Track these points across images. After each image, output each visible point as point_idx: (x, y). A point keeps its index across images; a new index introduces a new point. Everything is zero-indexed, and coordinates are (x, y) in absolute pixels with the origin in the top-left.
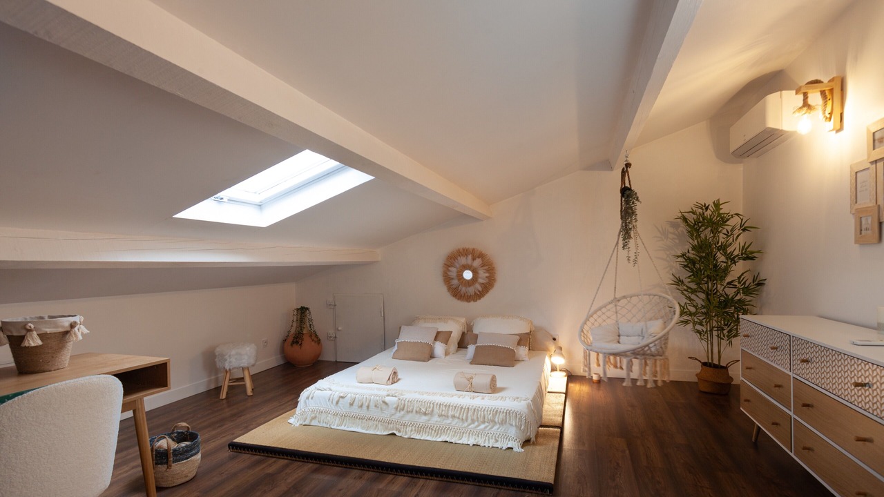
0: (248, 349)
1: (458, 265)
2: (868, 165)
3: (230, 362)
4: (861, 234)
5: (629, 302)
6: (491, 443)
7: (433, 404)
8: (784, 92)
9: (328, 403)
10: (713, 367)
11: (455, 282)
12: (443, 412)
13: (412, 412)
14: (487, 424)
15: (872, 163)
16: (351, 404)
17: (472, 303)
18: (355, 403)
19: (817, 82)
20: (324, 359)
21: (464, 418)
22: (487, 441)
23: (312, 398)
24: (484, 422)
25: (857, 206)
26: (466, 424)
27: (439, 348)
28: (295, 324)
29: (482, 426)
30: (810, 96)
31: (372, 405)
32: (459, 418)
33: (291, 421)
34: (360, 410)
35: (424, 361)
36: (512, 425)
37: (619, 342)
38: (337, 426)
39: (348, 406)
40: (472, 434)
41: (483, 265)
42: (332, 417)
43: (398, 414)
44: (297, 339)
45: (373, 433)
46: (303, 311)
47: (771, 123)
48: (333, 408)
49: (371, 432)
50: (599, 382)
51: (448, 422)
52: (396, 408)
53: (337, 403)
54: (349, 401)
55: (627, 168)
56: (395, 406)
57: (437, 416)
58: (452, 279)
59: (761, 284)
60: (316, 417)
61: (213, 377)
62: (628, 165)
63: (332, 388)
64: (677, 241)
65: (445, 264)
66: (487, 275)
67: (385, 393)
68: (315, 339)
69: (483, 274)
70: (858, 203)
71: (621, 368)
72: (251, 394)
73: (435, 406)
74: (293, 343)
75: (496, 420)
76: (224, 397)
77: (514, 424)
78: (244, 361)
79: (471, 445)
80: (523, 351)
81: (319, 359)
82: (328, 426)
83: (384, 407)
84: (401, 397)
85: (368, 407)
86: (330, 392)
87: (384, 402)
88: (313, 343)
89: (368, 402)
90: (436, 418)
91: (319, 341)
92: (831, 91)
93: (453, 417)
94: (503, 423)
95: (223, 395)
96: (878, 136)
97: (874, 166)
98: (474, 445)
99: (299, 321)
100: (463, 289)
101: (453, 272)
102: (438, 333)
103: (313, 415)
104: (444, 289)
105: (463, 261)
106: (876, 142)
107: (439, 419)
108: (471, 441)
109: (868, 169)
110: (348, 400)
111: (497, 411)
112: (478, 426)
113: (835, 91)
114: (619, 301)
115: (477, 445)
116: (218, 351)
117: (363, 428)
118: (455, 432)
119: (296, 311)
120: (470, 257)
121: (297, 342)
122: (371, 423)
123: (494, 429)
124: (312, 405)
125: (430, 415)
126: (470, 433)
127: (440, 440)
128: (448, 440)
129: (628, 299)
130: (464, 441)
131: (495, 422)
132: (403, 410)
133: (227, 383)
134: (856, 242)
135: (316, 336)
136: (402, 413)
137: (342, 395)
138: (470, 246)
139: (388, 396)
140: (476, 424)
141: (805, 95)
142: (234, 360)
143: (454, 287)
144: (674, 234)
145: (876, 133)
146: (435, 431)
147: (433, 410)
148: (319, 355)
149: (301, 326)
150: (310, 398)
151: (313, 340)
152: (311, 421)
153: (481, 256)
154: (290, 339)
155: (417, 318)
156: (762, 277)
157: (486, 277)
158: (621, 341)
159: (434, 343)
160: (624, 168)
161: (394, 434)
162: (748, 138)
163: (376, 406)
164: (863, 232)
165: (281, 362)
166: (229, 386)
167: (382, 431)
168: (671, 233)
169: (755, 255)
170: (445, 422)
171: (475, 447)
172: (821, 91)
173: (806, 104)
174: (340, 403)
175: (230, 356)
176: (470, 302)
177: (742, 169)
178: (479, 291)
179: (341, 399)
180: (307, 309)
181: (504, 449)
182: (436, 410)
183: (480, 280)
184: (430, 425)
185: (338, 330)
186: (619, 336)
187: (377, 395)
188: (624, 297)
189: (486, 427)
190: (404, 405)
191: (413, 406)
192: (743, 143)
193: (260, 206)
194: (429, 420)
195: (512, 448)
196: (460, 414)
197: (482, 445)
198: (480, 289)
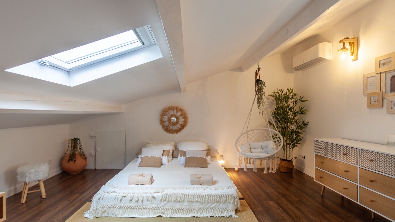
0: (43, 167)
1: (168, 115)
2: (376, 75)
3: (30, 177)
4: (371, 104)
5: (253, 132)
6: (220, 215)
7: (184, 195)
8: (326, 43)
9: (114, 201)
10: (287, 161)
11: (167, 124)
12: (191, 200)
13: (171, 201)
14: (216, 204)
15: (378, 74)
16: (131, 201)
17: (175, 135)
18: (133, 199)
19: (348, 38)
20: (88, 168)
21: (203, 202)
22: (217, 214)
23: (102, 199)
24: (214, 203)
25: (367, 92)
26: (204, 205)
27: (165, 159)
28: (70, 149)
29: (214, 205)
30: (345, 44)
31: (145, 199)
32: (200, 202)
33: (87, 215)
34: (137, 203)
35: (158, 167)
36: (230, 203)
37: (251, 152)
38: (121, 215)
39: (129, 201)
40: (208, 211)
41: (181, 115)
42: (117, 209)
43: (162, 204)
44: (72, 157)
45: (146, 217)
46: (75, 141)
47: (321, 56)
48: (119, 204)
49: (145, 216)
50: (238, 171)
51: (194, 205)
52: (161, 200)
53: (121, 200)
54: (129, 199)
55: (258, 70)
56: (160, 199)
57: (187, 202)
58: (165, 122)
59: (306, 124)
60: (105, 211)
61: (13, 188)
62: (259, 69)
63: (116, 191)
64: (269, 105)
65: (161, 114)
66: (184, 120)
67: (153, 191)
68: (84, 157)
69: (181, 120)
70: (368, 90)
71: (250, 163)
72: (46, 197)
73: (186, 197)
74: (69, 160)
75: (222, 201)
76: (24, 202)
77: (231, 202)
78: (40, 176)
79: (209, 217)
80: (209, 159)
81: (85, 168)
82: (115, 216)
83: (153, 200)
84: (164, 193)
85: (142, 201)
86: (115, 194)
87: (153, 197)
88: (82, 160)
89: (142, 198)
90: (186, 204)
91: (85, 158)
92: (353, 43)
93: (197, 201)
94: (225, 202)
95: (24, 200)
96: (382, 62)
97: (379, 75)
98: (210, 217)
99: (73, 147)
100: (171, 127)
101: (166, 118)
102: (164, 151)
103: (104, 210)
104: (160, 127)
105: (171, 112)
106: (381, 65)
107: (188, 204)
108: (208, 215)
109: (375, 76)
110: (129, 197)
111: (222, 195)
112: (211, 205)
113: (355, 43)
114: (248, 132)
115: (212, 217)
116: (19, 170)
117: (139, 214)
118: (198, 210)
119: (70, 141)
120: (175, 111)
121: (72, 160)
122: (144, 211)
123: (220, 206)
124: (102, 203)
125: (182, 202)
126: (206, 210)
127: (189, 216)
128: (194, 215)
129: (253, 131)
130: (204, 215)
131: (221, 202)
132: (165, 201)
133: (26, 192)
134: (368, 107)
135: (84, 155)
136: (165, 202)
137: (124, 195)
138: (175, 105)
139: (155, 193)
140: (210, 204)
141: (344, 43)
142: (33, 176)
143: (166, 126)
144: (267, 102)
145: (381, 61)
146: (186, 211)
147: (184, 199)
148: (85, 166)
149: (74, 150)
150: (101, 199)
151: (82, 158)
152: (102, 214)
153: (181, 110)
154: (67, 158)
155: (148, 143)
156: (306, 121)
157: (183, 121)
158: (252, 151)
159: (162, 157)
160: (257, 70)
161: (160, 216)
162: (305, 62)
163: (148, 200)
164: (372, 103)
165: (60, 172)
166: (28, 194)
167: (152, 215)
168: (266, 102)
169: (305, 112)
170: (191, 205)
171: (211, 217)
172: (349, 43)
173: (344, 48)
174: (123, 200)
175: (30, 173)
176: (174, 134)
177: (293, 76)
178: (179, 128)
179: (123, 198)
180: (78, 139)
181: (228, 217)
182: (186, 199)
183: (180, 123)
184: (182, 208)
185: (97, 151)
186: (250, 148)
187: (147, 193)
188: (251, 130)
189: (216, 206)
190: (166, 198)
191: (172, 198)
192: (302, 63)
193: (69, 72)
194: (182, 205)
195: (231, 216)
196: (201, 199)
197: (215, 216)
198: (180, 127)
